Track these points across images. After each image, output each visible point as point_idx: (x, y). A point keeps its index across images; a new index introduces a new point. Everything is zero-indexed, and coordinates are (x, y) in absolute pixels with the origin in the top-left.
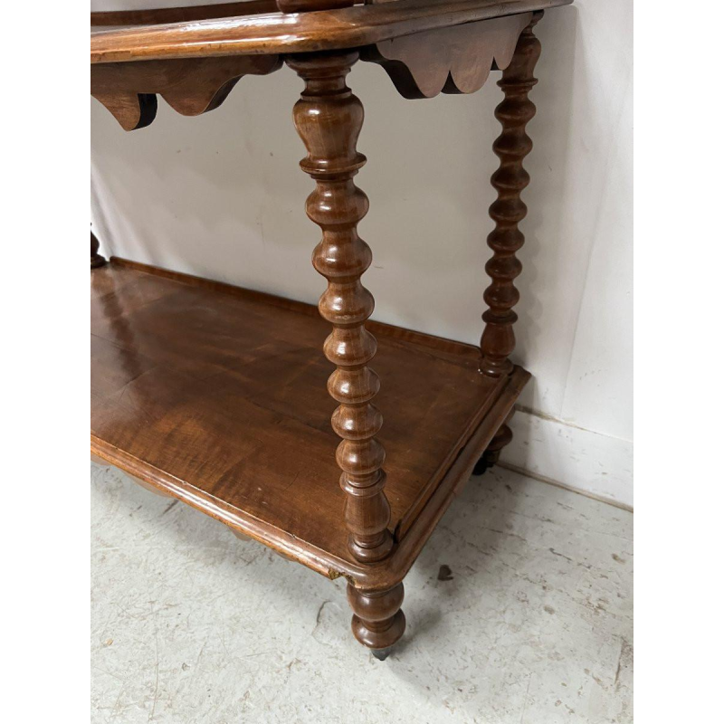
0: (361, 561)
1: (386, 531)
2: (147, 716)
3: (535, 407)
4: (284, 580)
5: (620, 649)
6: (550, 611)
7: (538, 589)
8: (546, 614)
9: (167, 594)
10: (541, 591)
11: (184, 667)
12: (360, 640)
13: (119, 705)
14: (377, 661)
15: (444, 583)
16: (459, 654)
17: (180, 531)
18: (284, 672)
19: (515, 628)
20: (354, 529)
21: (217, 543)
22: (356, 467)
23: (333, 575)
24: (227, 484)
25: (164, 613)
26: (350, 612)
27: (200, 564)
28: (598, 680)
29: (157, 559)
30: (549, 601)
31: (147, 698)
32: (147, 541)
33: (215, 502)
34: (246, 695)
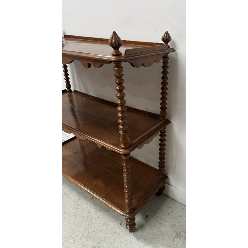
0: (128, 213)
1: (133, 208)
2: (86, 240)
3: (170, 183)
4: (115, 216)
5: (175, 234)
6: (165, 226)
7: (164, 221)
8: (164, 227)
9: (91, 217)
10: (164, 222)
11: (94, 231)
12: (127, 228)
13: (81, 238)
14: (130, 233)
15: (146, 219)
16: (146, 233)
17: (94, 204)
18: (113, 234)
19: (158, 229)
20: (127, 207)
21: (102, 207)
22: (127, 198)
23: (123, 215)
24: (106, 196)
25: (90, 221)
26: (126, 223)
27: (98, 211)
28: (170, 239)
29: (89, 210)
30: (165, 224)
31: (86, 237)
32: (87, 205)
33: (104, 200)
34: (105, 237)
